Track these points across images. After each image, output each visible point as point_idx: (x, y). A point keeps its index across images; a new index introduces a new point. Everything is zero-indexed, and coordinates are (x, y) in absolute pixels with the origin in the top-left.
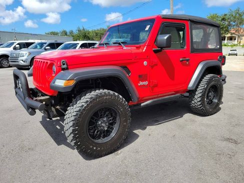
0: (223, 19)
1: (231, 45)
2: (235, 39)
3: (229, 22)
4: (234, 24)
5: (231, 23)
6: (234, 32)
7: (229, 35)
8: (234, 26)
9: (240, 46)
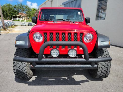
0: (15, 7)
1: (21, 21)
2: (21, 18)
3: (18, 9)
4: (20, 10)
5: (19, 10)
6: (21, 14)
7: (18, 16)
8: (20, 11)
9: (25, 21)
